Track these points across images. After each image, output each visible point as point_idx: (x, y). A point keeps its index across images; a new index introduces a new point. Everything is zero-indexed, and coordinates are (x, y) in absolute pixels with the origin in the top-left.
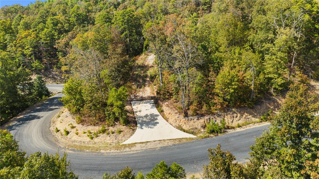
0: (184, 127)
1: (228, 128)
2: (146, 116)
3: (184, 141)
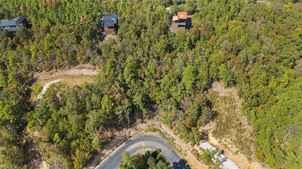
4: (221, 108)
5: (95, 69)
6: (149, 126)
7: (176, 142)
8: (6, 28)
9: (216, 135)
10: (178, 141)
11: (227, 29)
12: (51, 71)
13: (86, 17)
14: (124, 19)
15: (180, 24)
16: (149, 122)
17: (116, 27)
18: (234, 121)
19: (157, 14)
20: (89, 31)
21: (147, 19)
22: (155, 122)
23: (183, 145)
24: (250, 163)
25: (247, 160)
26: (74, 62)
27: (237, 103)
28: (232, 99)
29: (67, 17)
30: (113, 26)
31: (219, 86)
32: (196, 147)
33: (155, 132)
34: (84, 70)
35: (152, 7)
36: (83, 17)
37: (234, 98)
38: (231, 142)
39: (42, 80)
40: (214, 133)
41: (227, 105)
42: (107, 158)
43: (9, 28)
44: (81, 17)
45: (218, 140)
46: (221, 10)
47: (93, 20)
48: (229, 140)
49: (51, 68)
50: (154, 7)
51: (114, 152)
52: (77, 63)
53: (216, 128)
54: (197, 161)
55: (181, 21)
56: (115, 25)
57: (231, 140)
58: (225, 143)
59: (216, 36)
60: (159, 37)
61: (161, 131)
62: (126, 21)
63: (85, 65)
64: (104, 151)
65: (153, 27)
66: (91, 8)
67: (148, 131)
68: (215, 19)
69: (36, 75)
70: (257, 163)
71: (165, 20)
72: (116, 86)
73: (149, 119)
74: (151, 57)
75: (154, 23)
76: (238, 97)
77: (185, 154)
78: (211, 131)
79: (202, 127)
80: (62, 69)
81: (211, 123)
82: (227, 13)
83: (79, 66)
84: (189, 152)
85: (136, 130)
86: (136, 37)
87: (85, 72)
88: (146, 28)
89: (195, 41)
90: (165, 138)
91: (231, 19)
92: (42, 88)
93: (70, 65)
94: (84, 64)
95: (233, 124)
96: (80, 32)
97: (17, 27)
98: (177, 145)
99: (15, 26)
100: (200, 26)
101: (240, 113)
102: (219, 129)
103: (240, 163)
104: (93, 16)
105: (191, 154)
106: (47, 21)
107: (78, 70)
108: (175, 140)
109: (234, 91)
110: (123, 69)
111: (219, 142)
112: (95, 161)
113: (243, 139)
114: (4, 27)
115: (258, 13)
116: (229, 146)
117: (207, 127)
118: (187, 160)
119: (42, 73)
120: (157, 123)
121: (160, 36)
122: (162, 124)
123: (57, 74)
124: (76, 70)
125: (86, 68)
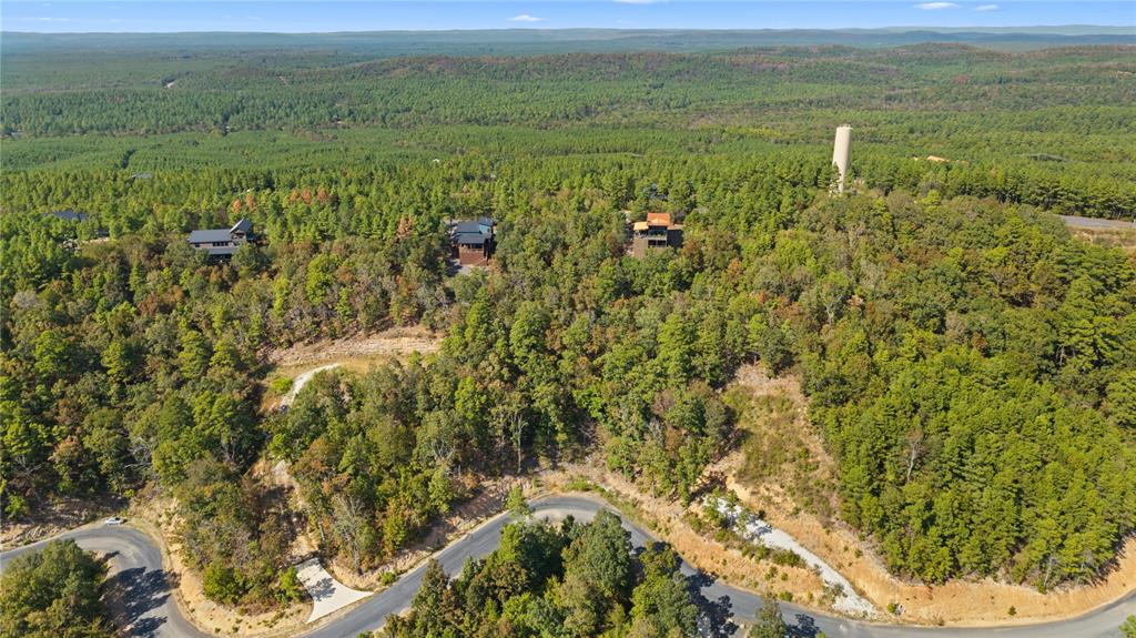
0: (361, 586)
1: (402, 573)
2: (319, 584)
3: (364, 601)
4: (759, 422)
5: (435, 337)
6: (572, 478)
7: (644, 507)
8: (202, 247)
9: (747, 478)
10: (649, 504)
11: (773, 247)
12: (317, 345)
13: (413, 220)
14: (512, 226)
15: (652, 238)
16: (573, 470)
17: (489, 247)
18: (792, 446)
19: (595, 217)
20: (422, 251)
21: (570, 226)
22: (589, 470)
23: (661, 509)
24: (828, 532)
25: (821, 528)
26: (380, 322)
27: (799, 410)
28: (785, 403)
29: (365, 221)
30: (483, 242)
31: (753, 376)
32: (694, 507)
33: (588, 493)
34: (405, 340)
35: (581, 202)
36: (407, 222)
37: (791, 398)
38: (781, 490)
39: (290, 367)
40: (742, 476)
41: (774, 415)
42: (464, 537)
43: (210, 246)
44: (402, 219)
45: (750, 489)
46: (757, 206)
47: (431, 227)
48: (777, 487)
49: (318, 338)
50: (587, 203)
51: (479, 527)
52: (388, 325)
53: (745, 464)
54: (698, 537)
55: (654, 230)
56: (487, 240)
57: (782, 487)
58: (767, 493)
59: (745, 262)
60: (599, 265)
61: (603, 490)
62: (516, 231)
63: (408, 329)
64: (456, 520)
65: (584, 242)
66: (425, 205)
67: (569, 490)
68: (742, 226)
69: (274, 356)
70: (846, 532)
71: (614, 231)
72: (490, 364)
73: (572, 461)
74: (579, 306)
75: (586, 235)
76: (802, 396)
77: (666, 530)
78: (734, 472)
79: (709, 467)
80: (347, 339)
81: (734, 455)
82: (773, 214)
83: (391, 331)
84: (677, 520)
85: (538, 486)
86: (542, 262)
87: (407, 344)
88: (566, 246)
89: (692, 275)
90: (615, 504)
91: (781, 226)
92: (291, 382)
93: (370, 329)
94: (405, 325)
95: (788, 454)
96: (398, 254)
97: (231, 245)
98: (648, 513)
99: (226, 243)
100: (704, 241)
101: (805, 429)
102: (752, 466)
103: (806, 536)
104: (431, 219)
105: (682, 525)
106: (313, 230)
107: (388, 341)
108: (642, 503)
109: (791, 384)
110: (508, 330)
111: (753, 493)
112: (432, 538)
113: (811, 483)
114: (197, 245)
115: (849, 214)
116: (778, 500)
117: (722, 466)
118: (672, 541)
119: (291, 350)
120: (594, 473)
121: (602, 261)
122: (609, 475)
123: (332, 350)
124: (383, 340)
125: (410, 336)
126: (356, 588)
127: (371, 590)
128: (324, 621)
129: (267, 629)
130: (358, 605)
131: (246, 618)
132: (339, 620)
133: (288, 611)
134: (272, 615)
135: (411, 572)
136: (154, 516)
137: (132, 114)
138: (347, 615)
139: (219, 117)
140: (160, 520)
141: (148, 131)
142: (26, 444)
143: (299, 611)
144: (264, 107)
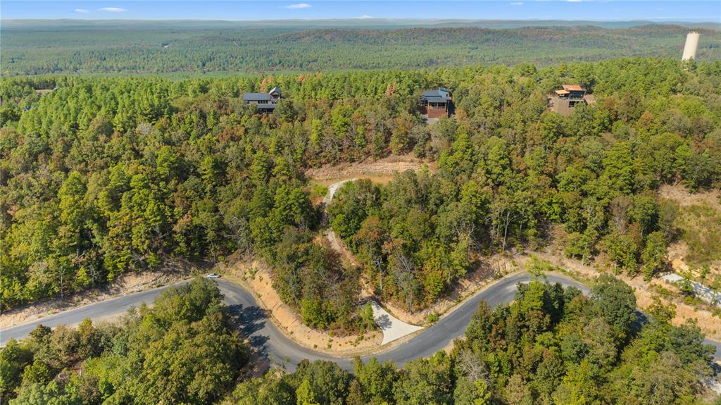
0: (413, 322)
1: (439, 315)
2: (381, 318)
3: (419, 333)
4: (691, 224)
5: (423, 162)
8: (252, 103)
9: (694, 261)
12: (340, 166)
13: (396, 86)
15: (571, 100)
17: (449, 106)
19: (525, 86)
22: (549, 257)
28: (709, 210)
29: (362, 88)
30: (444, 102)
31: (675, 192)
32: (656, 281)
34: (402, 164)
36: (392, 87)
37: (713, 207)
39: (322, 180)
40: (689, 260)
41: (703, 218)
42: (474, 296)
43: (257, 103)
44: (388, 86)
47: (409, 92)
49: (338, 163)
50: (516, 78)
52: (388, 154)
53: (689, 252)
55: (574, 94)
56: (447, 102)
60: (539, 115)
61: (565, 271)
63: (404, 156)
64: (468, 283)
69: (309, 173)
73: (536, 250)
75: (523, 97)
78: (681, 257)
80: (361, 162)
81: (676, 246)
83: (391, 158)
84: (642, 290)
85: (516, 266)
86: (498, 112)
87: (402, 167)
91: (670, 92)
92: (327, 189)
93: (377, 156)
94: (400, 154)
97: (270, 103)
102: (696, 253)
104: (408, 86)
107: (390, 164)
109: (710, 198)
112: (454, 294)
114: (249, 101)
119: (322, 169)
120: (554, 260)
122: (565, 261)
123: (351, 170)
124: (386, 164)
125: (405, 161)
126: (410, 323)
127: (421, 325)
128: (394, 346)
129: (353, 347)
130: (416, 335)
131: (335, 338)
132: (405, 344)
133: (366, 336)
134: (354, 338)
135: (446, 315)
136: (241, 274)
137: (148, 61)
138: (410, 341)
139: (201, 64)
140: (246, 276)
141: (158, 70)
142: (158, 218)
143: (374, 336)
144: (226, 57)
